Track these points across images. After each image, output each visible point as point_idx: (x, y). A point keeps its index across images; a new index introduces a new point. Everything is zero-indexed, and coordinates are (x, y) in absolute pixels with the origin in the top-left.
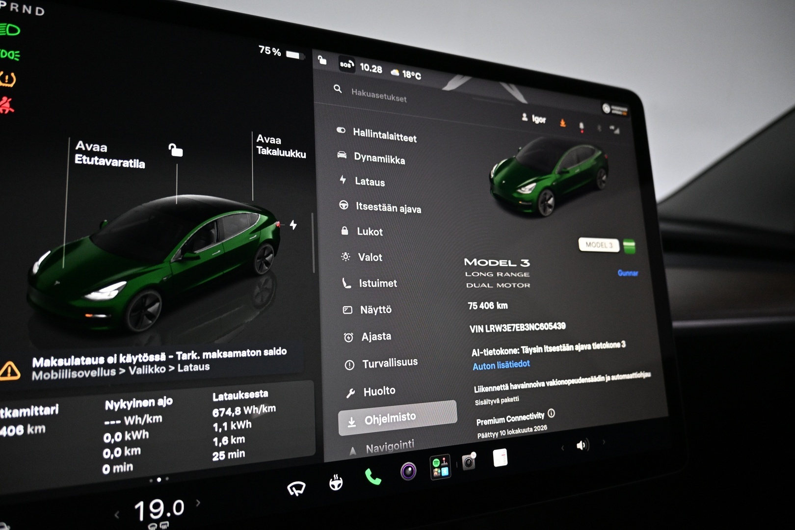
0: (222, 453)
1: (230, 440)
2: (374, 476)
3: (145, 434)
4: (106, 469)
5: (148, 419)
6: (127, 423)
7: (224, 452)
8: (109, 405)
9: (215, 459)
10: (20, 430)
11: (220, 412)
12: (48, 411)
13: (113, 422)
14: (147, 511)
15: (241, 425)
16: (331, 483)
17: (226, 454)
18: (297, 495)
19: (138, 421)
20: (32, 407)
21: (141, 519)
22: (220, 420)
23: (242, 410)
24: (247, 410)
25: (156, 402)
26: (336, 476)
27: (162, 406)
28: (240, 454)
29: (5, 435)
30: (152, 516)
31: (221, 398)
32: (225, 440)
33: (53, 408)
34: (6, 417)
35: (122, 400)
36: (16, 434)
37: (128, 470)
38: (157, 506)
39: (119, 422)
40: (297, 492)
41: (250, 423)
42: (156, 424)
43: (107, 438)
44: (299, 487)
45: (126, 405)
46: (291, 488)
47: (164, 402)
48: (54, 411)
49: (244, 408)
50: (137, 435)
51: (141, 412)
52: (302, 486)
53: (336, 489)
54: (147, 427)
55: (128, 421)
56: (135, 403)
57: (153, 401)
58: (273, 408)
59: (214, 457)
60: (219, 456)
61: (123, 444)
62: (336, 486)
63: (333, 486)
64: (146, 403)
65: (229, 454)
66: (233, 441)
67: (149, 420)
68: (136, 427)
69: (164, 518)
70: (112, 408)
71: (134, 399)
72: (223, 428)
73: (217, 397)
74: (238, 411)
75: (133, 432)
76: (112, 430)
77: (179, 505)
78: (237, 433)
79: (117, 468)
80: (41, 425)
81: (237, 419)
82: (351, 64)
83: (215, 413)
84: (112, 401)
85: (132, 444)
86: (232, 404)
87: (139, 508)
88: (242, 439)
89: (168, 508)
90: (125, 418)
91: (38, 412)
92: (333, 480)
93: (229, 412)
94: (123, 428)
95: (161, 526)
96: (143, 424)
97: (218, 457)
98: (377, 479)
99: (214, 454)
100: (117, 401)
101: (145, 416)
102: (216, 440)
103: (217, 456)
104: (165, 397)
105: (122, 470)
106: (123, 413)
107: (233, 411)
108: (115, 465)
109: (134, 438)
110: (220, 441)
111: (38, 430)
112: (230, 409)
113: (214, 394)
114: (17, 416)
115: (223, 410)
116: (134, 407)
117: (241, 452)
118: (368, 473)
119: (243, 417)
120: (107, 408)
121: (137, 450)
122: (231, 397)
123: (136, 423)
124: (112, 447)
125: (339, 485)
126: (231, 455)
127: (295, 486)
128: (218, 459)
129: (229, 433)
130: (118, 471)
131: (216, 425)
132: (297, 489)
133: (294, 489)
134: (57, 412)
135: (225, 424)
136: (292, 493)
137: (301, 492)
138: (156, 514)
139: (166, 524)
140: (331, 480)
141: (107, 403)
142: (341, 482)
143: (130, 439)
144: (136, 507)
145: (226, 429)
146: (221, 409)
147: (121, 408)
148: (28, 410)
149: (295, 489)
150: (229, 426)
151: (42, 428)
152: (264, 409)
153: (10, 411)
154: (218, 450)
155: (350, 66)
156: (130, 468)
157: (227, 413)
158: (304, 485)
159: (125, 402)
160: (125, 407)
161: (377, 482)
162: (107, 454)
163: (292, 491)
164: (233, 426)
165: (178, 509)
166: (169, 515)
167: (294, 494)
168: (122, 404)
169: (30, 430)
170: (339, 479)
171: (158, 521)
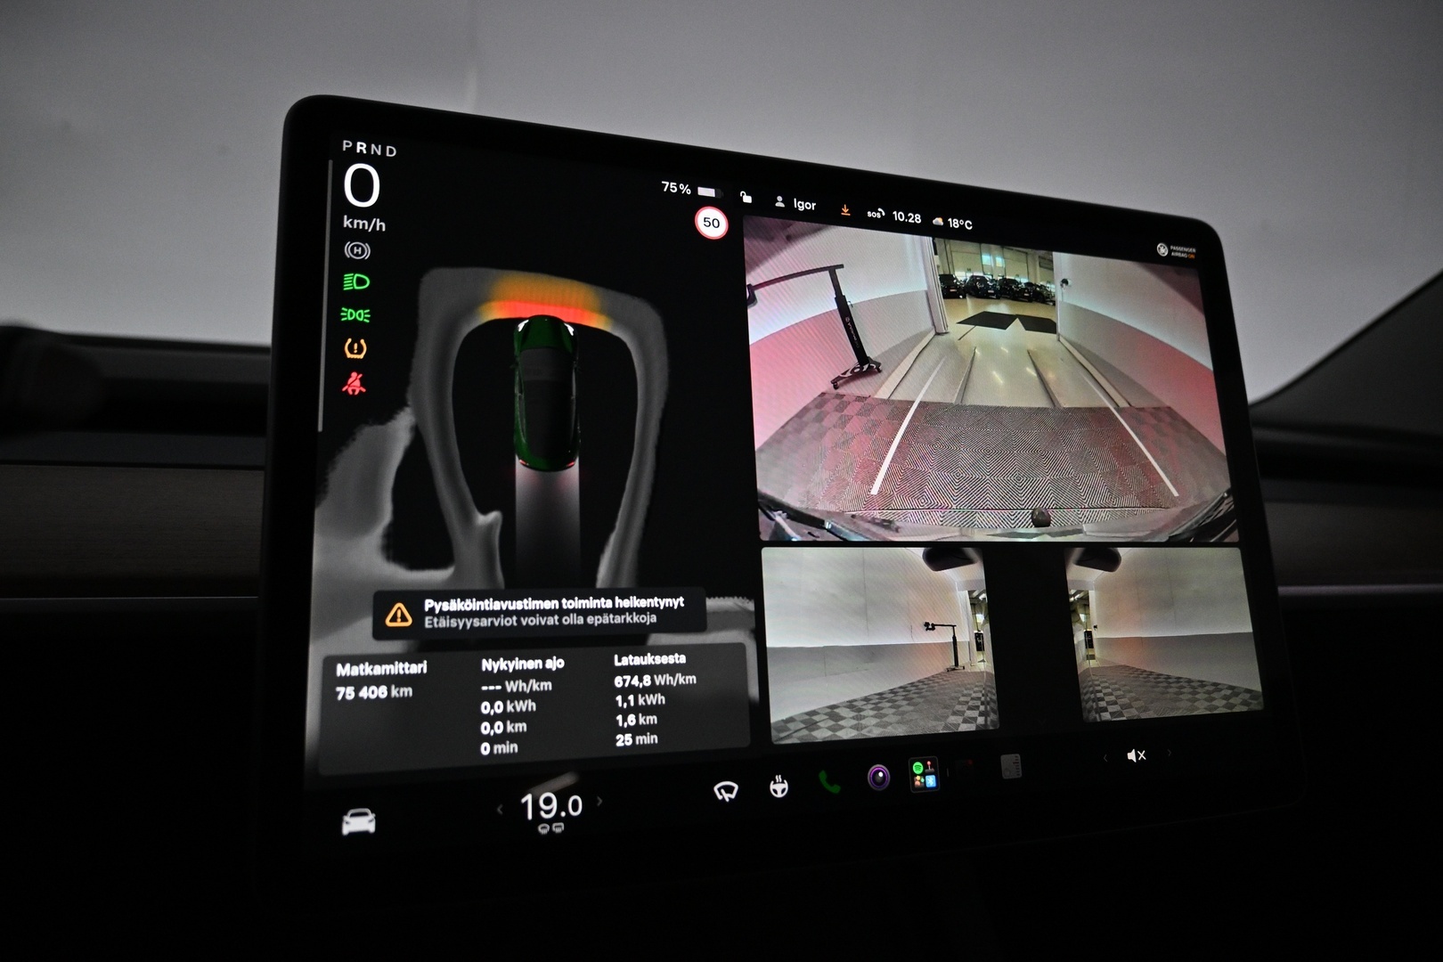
0: (628, 736)
1: (637, 719)
2: (831, 781)
3: (531, 705)
4: (485, 749)
5: (534, 685)
6: (509, 690)
7: (630, 735)
8: (487, 665)
9: (619, 744)
10: (382, 692)
11: (624, 681)
12: (415, 669)
13: (492, 688)
14: (536, 808)
15: (652, 700)
16: (772, 787)
17: (633, 738)
18: (727, 800)
19: (523, 687)
20: (397, 663)
21: (530, 816)
22: (625, 692)
23: (653, 680)
24: (660, 680)
25: (544, 664)
26: (779, 778)
27: (550, 670)
28: (650, 739)
29: (365, 697)
30: (543, 814)
31: (625, 661)
32: (631, 719)
33: (420, 666)
34: (367, 674)
35: (502, 659)
36: (378, 697)
37: (512, 751)
38: (548, 801)
39: (499, 687)
40: (727, 797)
41: (663, 698)
42: (544, 693)
43: (485, 708)
44: (729, 790)
45: (507, 665)
46: (719, 790)
47: (555, 664)
48: (422, 669)
49: (655, 676)
50: (521, 706)
51: (525, 675)
52: (733, 788)
53: (780, 795)
54: (533, 695)
55: (511, 686)
56: (519, 664)
57: (540, 662)
58: (692, 679)
59: (617, 741)
60: (624, 740)
61: (504, 717)
62: (779, 792)
63: (775, 791)
64: (532, 664)
65: (637, 738)
66: (641, 721)
67: (535, 687)
68: (520, 696)
69: (557, 818)
70: (490, 669)
71: (517, 659)
72: (628, 702)
73: (620, 661)
74: (647, 680)
75: (516, 702)
76: (492, 697)
77: (575, 803)
78: (647, 710)
79: (499, 748)
80: (407, 687)
81: (646, 691)
82: (881, 213)
83: (618, 681)
84: (490, 660)
85: (516, 717)
86: (639, 671)
87: (526, 802)
88: (653, 719)
89: (562, 806)
90: (507, 683)
91: (403, 669)
92: (775, 783)
93: (635, 681)
94: (504, 696)
95: (554, 829)
96: (528, 691)
97: (624, 742)
98: (835, 786)
99: (618, 737)
100: (496, 660)
101: (531, 681)
102: (620, 718)
103: (622, 740)
104: (555, 658)
105: (504, 751)
106: (503, 676)
107: (641, 680)
108: (497, 744)
109: (518, 710)
110: (625, 720)
111: (404, 693)
112: (636, 677)
113: (616, 657)
114: (379, 673)
115: (628, 678)
116: (517, 668)
117: (652, 737)
118: (823, 776)
119: (653, 689)
120: (484, 669)
121: (522, 727)
122: (638, 661)
123: (520, 690)
124: (492, 719)
125: (783, 791)
126: (640, 739)
127: (723, 787)
128: (622, 745)
129: (637, 710)
130: (500, 752)
131: (619, 698)
132: (727, 792)
133: (723, 791)
134: (425, 671)
135: (631, 698)
136: (720, 797)
137: (733, 796)
138: (548, 812)
139: (560, 826)
140: (772, 782)
141: (484, 661)
142: (786, 785)
143: (513, 710)
144: (523, 800)
145: (632, 704)
146: (625, 677)
147: (501, 669)
148: (392, 666)
149: (726, 791)
150: (636, 700)
151: (407, 691)
152: (681, 679)
153: (371, 667)
154: (624, 731)
155: (879, 216)
156: (514, 749)
157: (633, 683)
158: (736, 787)
159: (506, 662)
160: (506, 668)
161: (835, 789)
162: (485, 728)
163: (721, 794)
164: (641, 701)
165: (575, 807)
166: (563, 814)
167: (724, 799)
168: (502, 664)
169: (394, 693)
170: (783, 782)
171: (550, 822)
